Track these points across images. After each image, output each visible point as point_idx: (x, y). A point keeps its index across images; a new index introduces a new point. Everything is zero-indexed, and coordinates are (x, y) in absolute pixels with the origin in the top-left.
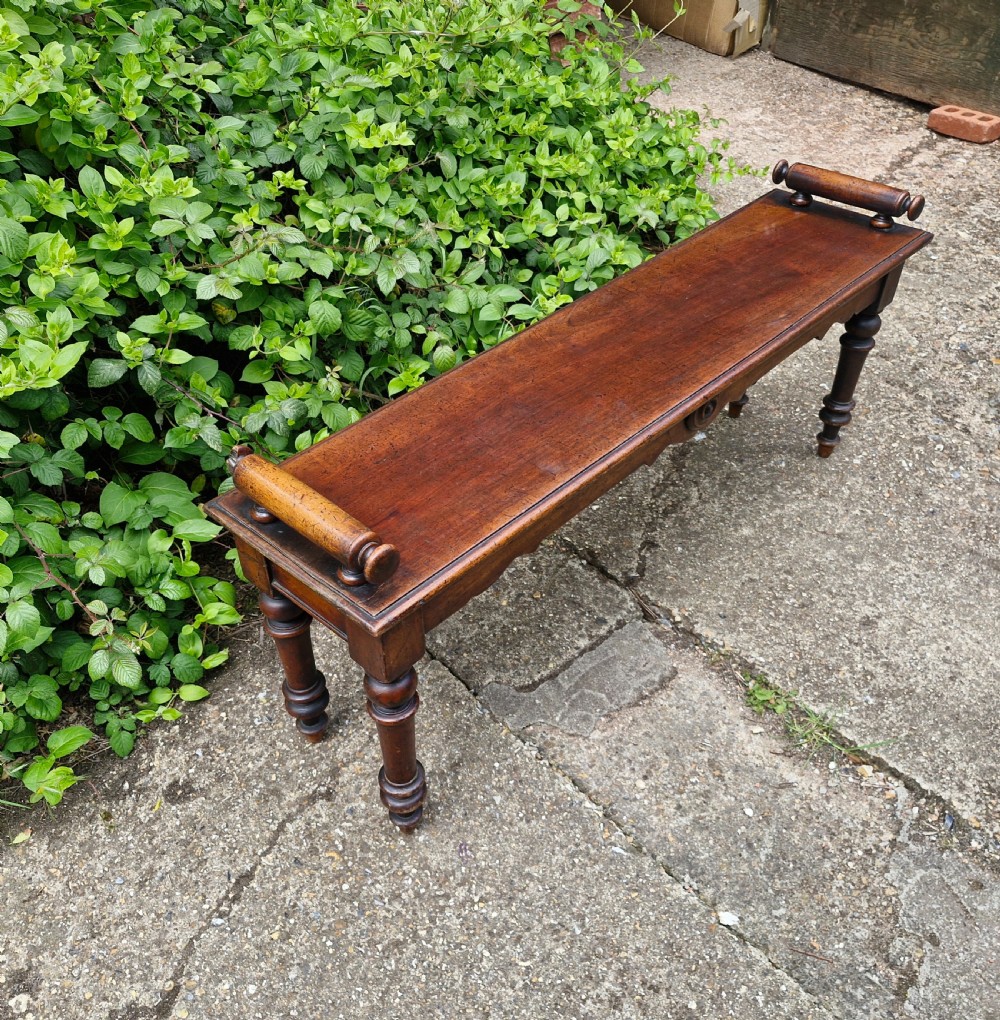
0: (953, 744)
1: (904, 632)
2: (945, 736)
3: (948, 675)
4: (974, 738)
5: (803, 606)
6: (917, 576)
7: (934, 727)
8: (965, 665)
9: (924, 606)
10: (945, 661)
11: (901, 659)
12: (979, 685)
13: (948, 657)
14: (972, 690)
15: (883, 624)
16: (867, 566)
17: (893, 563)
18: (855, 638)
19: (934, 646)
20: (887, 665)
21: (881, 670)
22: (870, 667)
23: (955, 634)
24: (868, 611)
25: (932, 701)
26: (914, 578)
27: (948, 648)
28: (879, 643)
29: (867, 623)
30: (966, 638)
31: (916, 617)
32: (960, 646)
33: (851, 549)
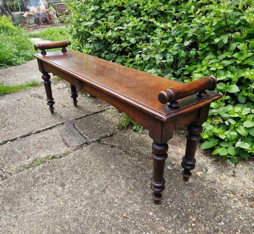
0: (12, 188)
1: (55, 193)
2: (15, 188)
3: (33, 197)
4: (10, 194)
5: (76, 171)
6: (76, 207)
7: (20, 187)
8: (33, 204)
9: (62, 203)
10: (38, 199)
11: (46, 188)
12: (24, 204)
13: (39, 201)
14: (24, 202)
15: (60, 188)
16: (86, 193)
17: (85, 202)
18: (59, 180)
19: (45, 199)
20: (45, 184)
21: (44, 181)
22: (47, 179)
23: (46, 208)
24: (67, 186)
25: (27, 189)
26: (76, 206)
27: (42, 202)
28: (53, 185)
29: (63, 185)
30: (42, 210)
31: (59, 199)
32: (41, 207)
33: (96, 192)
